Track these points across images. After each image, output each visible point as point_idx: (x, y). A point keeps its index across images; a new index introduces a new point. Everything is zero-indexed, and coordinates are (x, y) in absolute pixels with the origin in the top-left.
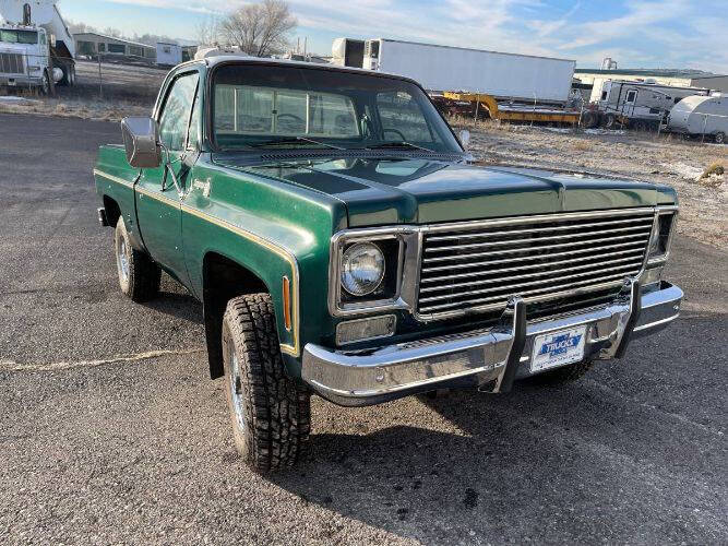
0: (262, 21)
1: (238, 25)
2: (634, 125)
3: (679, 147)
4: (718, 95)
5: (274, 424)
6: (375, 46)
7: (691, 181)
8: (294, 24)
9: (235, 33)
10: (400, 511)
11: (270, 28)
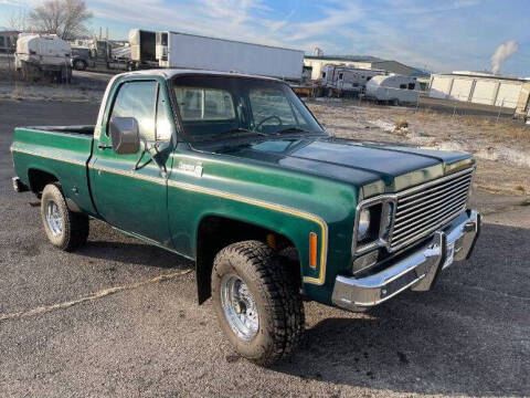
0: (63, 13)
1: (43, 15)
2: (344, 95)
3: (373, 109)
4: (393, 75)
5: (288, 331)
6: (165, 37)
7: (389, 132)
8: (90, 16)
9: (41, 21)
10: (368, 374)
11: (71, 18)
